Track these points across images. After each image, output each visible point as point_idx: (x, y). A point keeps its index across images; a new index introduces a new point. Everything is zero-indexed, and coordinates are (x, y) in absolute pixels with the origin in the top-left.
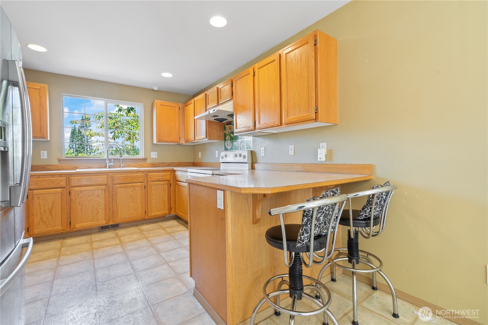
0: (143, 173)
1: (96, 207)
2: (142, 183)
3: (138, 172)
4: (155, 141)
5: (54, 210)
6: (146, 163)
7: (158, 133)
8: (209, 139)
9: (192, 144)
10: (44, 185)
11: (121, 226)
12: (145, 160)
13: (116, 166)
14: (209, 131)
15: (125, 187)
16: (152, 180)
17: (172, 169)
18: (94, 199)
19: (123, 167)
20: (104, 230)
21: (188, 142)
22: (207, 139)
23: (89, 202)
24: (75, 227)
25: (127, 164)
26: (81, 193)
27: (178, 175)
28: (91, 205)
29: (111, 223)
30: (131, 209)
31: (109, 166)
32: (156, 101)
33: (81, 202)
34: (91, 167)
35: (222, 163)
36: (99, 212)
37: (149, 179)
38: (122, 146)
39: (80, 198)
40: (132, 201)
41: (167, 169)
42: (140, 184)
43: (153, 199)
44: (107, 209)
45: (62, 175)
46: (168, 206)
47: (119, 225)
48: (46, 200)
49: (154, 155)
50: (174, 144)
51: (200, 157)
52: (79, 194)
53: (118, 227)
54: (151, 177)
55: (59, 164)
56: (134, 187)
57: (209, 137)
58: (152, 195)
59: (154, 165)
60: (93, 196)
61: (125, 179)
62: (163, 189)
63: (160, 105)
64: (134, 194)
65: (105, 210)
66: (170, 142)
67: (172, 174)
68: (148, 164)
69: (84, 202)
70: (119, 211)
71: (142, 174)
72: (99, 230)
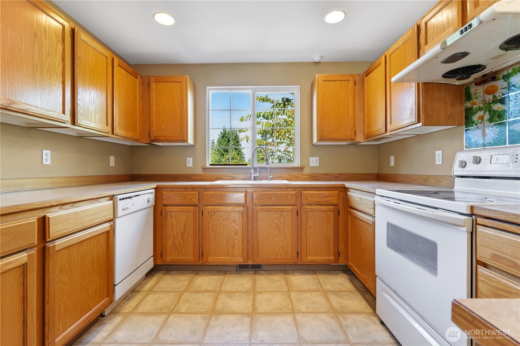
0: (294, 190)
1: (231, 236)
2: (294, 207)
3: (288, 188)
4: (315, 141)
5: (186, 234)
6: (302, 173)
7: (320, 126)
8: (425, 124)
9: (376, 143)
10: (176, 201)
11: (264, 268)
12: (301, 169)
13: (263, 178)
14: (425, 107)
15: (269, 211)
16: (308, 202)
17: (342, 185)
18: (230, 225)
19: (271, 179)
20: (242, 269)
21: (370, 139)
22: (420, 124)
23: (224, 228)
24: (207, 261)
25: (277, 175)
26: (215, 214)
27: (352, 196)
28: (226, 232)
29: (250, 263)
30: (277, 246)
31: (254, 177)
32: (317, 75)
33: (215, 227)
34: (235, 178)
35: (459, 177)
36: (235, 244)
37: (304, 201)
38: (284, 154)
39: (214, 221)
40: (279, 234)
41: (333, 185)
42: (291, 207)
43: (309, 234)
44: (245, 241)
45: (195, 188)
46: (334, 248)
47: (261, 266)
48: (178, 220)
49: (314, 162)
50: (345, 143)
51: (392, 164)
52: (212, 215)
53: (260, 269)
54: (306, 198)
55: (203, 173)
56: (281, 211)
57: (425, 119)
58: (308, 227)
59: (314, 177)
60: (228, 221)
61: (268, 198)
62: (326, 219)
63: (324, 81)
64: (282, 222)
65: (243, 243)
66: (338, 140)
67: (342, 194)
68: (305, 175)
69: (218, 228)
70: (260, 246)
71: (294, 192)
72: (236, 269)
